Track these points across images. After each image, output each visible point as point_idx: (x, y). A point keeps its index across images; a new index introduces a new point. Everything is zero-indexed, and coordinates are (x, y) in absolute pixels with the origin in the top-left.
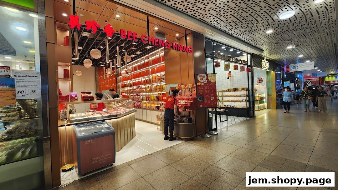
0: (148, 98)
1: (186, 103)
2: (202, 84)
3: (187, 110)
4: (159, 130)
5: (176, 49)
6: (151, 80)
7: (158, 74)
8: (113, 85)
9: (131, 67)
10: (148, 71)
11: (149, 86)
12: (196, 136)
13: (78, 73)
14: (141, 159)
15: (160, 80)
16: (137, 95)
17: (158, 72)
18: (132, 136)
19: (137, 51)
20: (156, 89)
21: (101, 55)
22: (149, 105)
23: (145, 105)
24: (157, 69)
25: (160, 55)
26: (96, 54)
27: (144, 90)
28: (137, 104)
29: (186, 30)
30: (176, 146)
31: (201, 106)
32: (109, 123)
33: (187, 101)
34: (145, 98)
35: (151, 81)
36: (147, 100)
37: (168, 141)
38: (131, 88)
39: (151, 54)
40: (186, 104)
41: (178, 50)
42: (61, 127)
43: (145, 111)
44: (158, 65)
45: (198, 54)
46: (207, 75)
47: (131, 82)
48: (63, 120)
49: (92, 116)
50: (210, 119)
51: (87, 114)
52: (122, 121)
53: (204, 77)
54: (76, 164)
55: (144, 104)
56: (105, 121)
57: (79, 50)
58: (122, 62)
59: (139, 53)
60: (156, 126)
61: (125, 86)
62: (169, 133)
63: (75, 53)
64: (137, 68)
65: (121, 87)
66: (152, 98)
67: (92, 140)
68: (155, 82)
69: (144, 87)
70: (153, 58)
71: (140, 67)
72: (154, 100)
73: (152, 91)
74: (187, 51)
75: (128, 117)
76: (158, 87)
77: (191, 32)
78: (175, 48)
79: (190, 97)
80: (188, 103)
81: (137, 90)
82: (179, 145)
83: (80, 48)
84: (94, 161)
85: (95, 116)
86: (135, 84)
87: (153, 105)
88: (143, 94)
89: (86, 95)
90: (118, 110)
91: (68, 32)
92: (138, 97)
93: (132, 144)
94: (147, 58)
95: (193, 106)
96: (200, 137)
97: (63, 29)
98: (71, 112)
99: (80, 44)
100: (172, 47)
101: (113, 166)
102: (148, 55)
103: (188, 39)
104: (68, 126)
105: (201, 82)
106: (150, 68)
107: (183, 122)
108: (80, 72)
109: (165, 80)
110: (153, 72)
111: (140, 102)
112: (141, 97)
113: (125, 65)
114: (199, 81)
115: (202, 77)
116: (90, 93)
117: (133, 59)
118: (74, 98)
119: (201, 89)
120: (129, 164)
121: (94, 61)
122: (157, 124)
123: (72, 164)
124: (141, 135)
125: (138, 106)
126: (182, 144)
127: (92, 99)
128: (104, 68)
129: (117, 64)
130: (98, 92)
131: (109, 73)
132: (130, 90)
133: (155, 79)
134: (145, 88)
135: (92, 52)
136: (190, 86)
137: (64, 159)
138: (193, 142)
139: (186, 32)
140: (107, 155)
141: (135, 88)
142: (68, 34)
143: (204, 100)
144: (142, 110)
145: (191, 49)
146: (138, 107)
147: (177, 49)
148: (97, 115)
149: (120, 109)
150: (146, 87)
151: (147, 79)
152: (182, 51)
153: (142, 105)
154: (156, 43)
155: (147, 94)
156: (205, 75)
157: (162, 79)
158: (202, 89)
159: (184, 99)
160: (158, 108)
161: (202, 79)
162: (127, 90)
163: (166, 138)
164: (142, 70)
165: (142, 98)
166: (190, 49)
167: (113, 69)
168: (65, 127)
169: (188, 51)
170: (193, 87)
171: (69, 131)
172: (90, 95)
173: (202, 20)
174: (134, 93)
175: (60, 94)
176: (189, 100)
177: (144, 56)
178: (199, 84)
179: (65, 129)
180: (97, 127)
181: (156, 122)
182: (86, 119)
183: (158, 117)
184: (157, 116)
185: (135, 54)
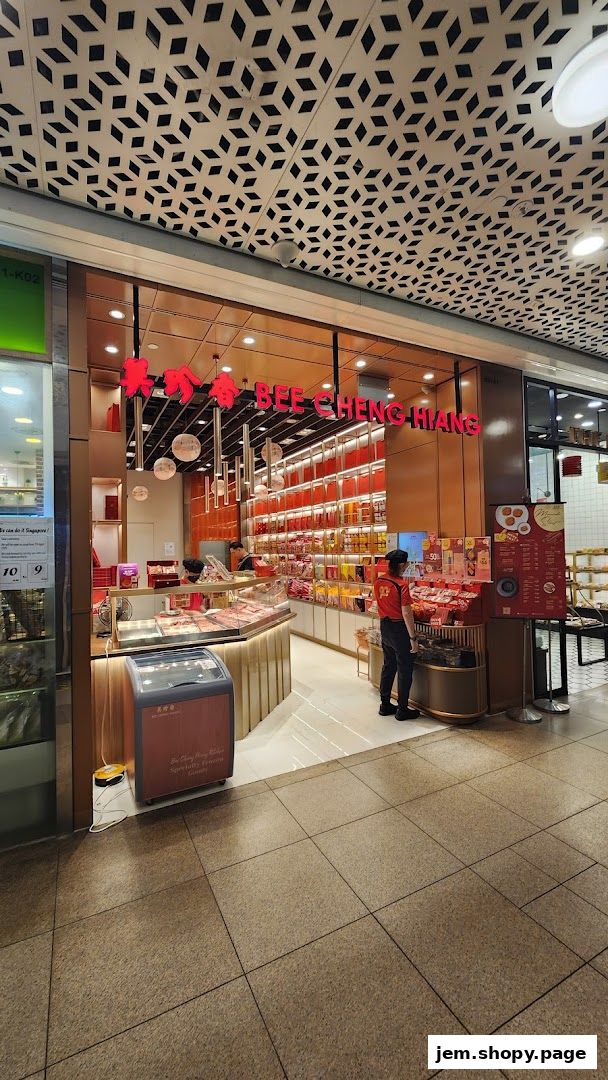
0: (332, 573)
1: (454, 598)
2: (514, 538)
3: (456, 622)
4: (361, 678)
5: (422, 428)
6: (342, 515)
7: (365, 498)
8: (230, 525)
9: (281, 471)
10: (333, 485)
11: (336, 532)
12: (488, 712)
13: (139, 494)
14: (307, 774)
15: (370, 515)
16: (299, 558)
17: (362, 492)
18: (282, 690)
19: (302, 429)
20: (357, 545)
21: (199, 451)
22: (333, 593)
23: (320, 592)
24: (359, 480)
25: (370, 437)
26: (187, 448)
27: (320, 543)
28: (297, 584)
29: (458, 359)
30: (420, 743)
31: (507, 611)
32: (218, 653)
33: (456, 593)
34: (323, 572)
35: (343, 519)
36: (327, 578)
37: (392, 718)
38: (282, 536)
39: (345, 435)
40: (455, 602)
41: (428, 429)
42: (97, 661)
43: (320, 610)
44: (365, 469)
45: (498, 428)
46: (531, 506)
47: (281, 518)
48: (101, 635)
49: (172, 631)
50: (540, 656)
51: (161, 621)
52: (254, 646)
53: (519, 514)
54: (131, 766)
55: (318, 589)
56: (209, 647)
57: (145, 433)
58: (256, 459)
59: (305, 432)
60: (354, 661)
61: (263, 529)
62: (394, 692)
63: (133, 439)
64: (301, 477)
65: (251, 532)
66: (345, 573)
67: (172, 707)
68: (355, 522)
69: (319, 533)
70: (348, 444)
71: (309, 474)
72: (350, 577)
73: (343, 549)
74: (461, 429)
75: (270, 637)
76: (363, 539)
77: (475, 365)
78: (420, 422)
79: (468, 581)
80: (462, 602)
81: (298, 543)
82: (429, 740)
83: (146, 427)
84: (176, 765)
85: (182, 630)
86: (291, 525)
87: (346, 593)
88: (317, 556)
89: (158, 570)
90: (244, 611)
91: (119, 390)
92: (302, 565)
93: (282, 719)
94: (330, 446)
95: (481, 609)
96: (501, 717)
97: (107, 385)
98: (120, 616)
99: (148, 417)
100: (410, 420)
101: (227, 787)
102: (333, 437)
103: (466, 387)
104: (113, 659)
105: (508, 531)
106: (339, 478)
107: (444, 664)
108: (144, 489)
109: (384, 518)
110: (349, 492)
111: (306, 580)
112: (311, 566)
113: (265, 466)
114: (500, 529)
115: (511, 515)
116: (169, 563)
117: (287, 451)
118: (129, 578)
119: (507, 554)
120: (270, 785)
121: (181, 466)
122: (358, 657)
123: (121, 766)
124: (307, 690)
125: (299, 592)
126: (437, 738)
127: (174, 581)
128: (207, 479)
129: (242, 466)
130: (189, 557)
131: (220, 493)
132: (277, 541)
133: (355, 511)
134: (324, 538)
135: (178, 442)
136: (470, 543)
137: (102, 747)
138: (476, 734)
139: (459, 366)
140: (211, 752)
141: (292, 535)
142: (117, 395)
143: (518, 590)
144: (311, 606)
145: (474, 421)
146: (301, 595)
147: (425, 426)
148: (187, 628)
149: (248, 607)
150: (325, 535)
151: (329, 509)
152: (444, 430)
153: (313, 592)
154: (358, 412)
155: (329, 556)
156: (523, 508)
157: (376, 515)
158: (510, 557)
159: (447, 586)
160: (361, 605)
161: (511, 522)
162: (270, 542)
163: (386, 710)
164: (316, 483)
165: (314, 569)
166: (471, 424)
167: (232, 477)
168: (105, 660)
169: (465, 428)
170: (479, 547)
171: (114, 672)
172: (168, 572)
173: (514, 329)
174: (288, 553)
175: (96, 564)
176: (464, 588)
177: (321, 439)
178: (500, 537)
179: (106, 666)
180: (186, 663)
181: (355, 650)
182: (158, 641)
183: (361, 634)
184: (359, 632)
185: (296, 437)
